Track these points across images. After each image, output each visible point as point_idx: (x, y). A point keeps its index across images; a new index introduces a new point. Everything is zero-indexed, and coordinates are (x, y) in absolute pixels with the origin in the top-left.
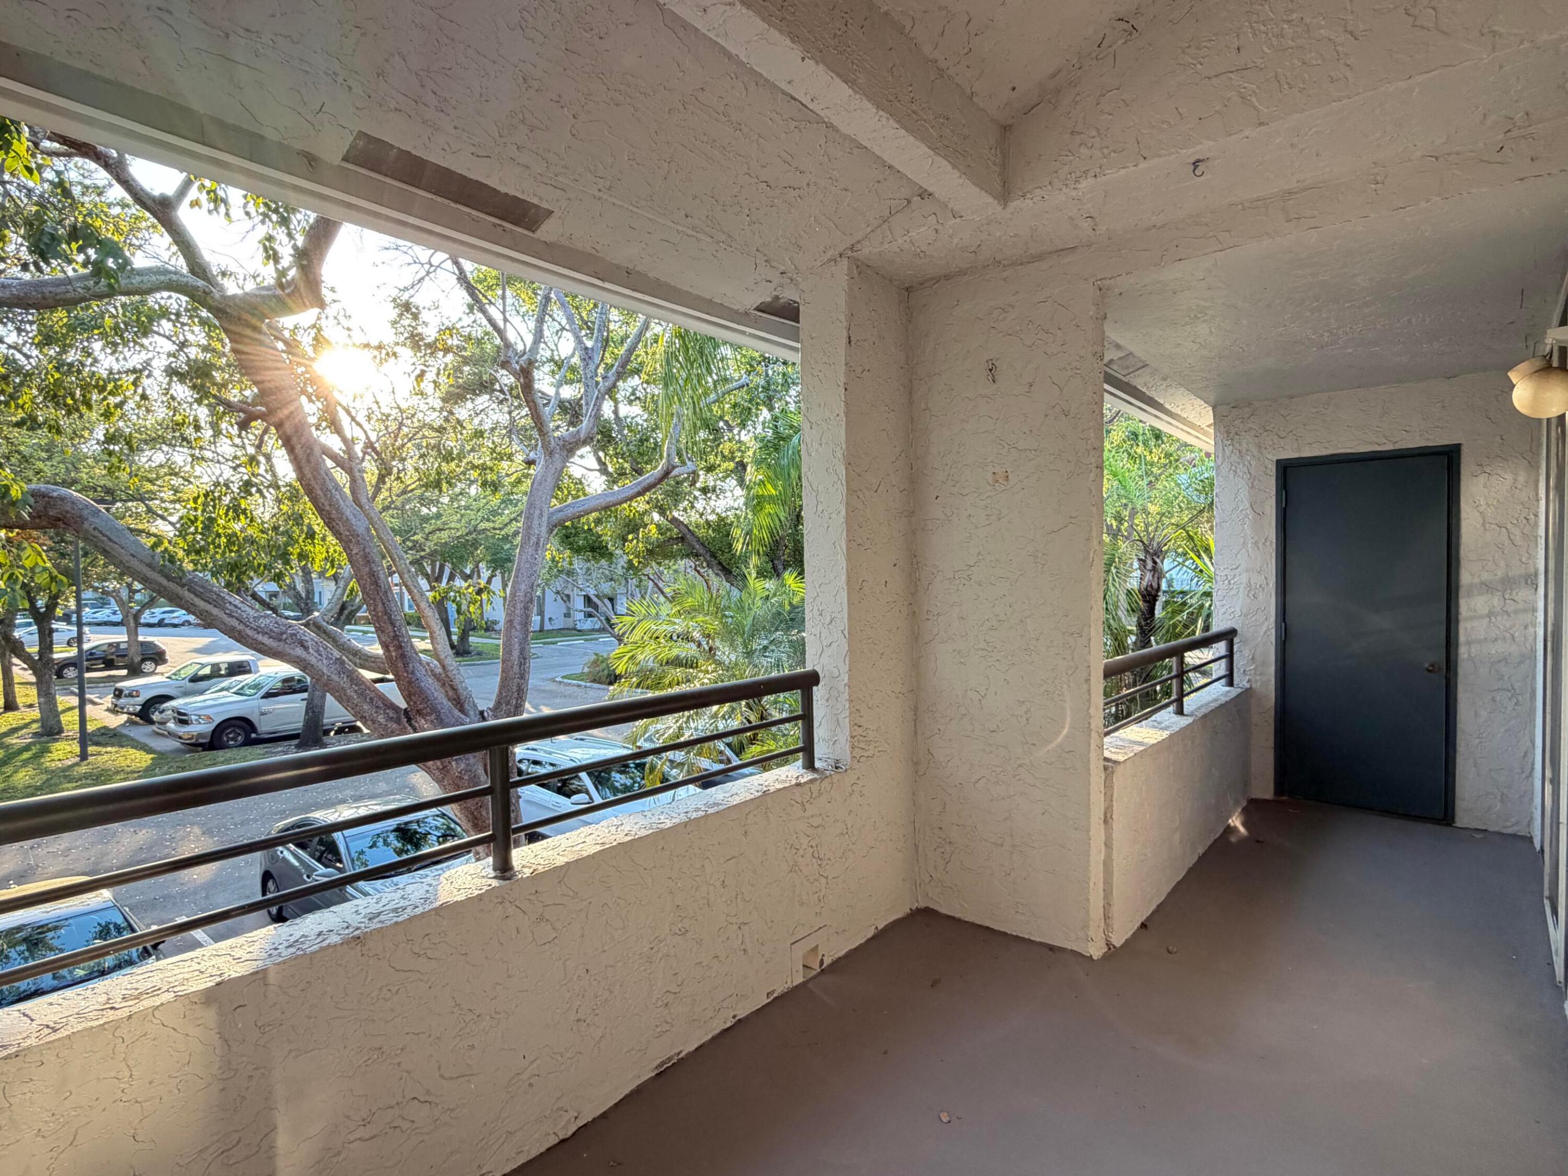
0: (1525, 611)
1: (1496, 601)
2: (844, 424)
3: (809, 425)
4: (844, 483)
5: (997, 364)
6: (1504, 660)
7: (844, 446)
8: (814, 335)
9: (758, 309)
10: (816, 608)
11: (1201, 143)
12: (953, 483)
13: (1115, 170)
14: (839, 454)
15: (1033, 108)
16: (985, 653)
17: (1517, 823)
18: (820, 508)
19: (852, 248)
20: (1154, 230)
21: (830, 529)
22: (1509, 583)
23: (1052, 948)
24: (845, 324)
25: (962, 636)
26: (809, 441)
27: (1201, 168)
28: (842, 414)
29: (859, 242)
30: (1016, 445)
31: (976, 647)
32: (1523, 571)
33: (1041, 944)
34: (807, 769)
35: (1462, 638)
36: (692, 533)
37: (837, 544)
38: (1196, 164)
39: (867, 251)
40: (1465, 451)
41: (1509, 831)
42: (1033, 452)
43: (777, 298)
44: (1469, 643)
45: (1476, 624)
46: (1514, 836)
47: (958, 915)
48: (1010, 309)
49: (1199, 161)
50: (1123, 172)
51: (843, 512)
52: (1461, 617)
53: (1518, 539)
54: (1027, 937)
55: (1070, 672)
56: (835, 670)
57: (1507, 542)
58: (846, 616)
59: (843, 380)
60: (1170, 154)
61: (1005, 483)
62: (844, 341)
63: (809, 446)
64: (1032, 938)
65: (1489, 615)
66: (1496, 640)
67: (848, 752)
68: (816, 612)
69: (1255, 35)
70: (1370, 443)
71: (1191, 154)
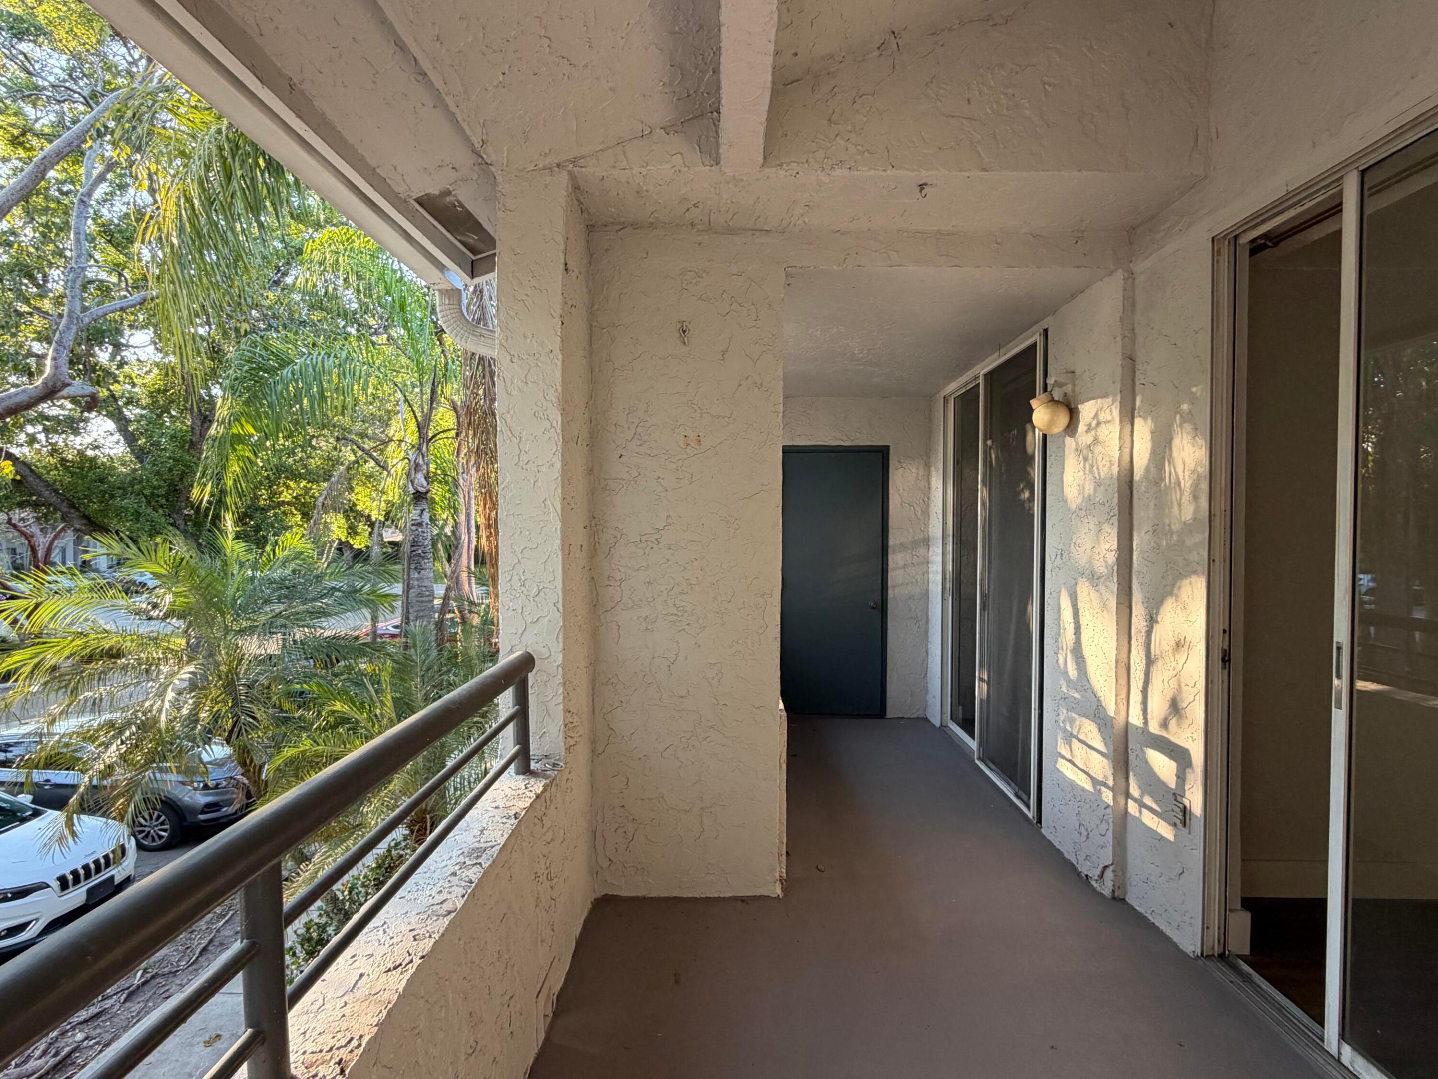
0: (923, 563)
1: (908, 557)
2: (559, 363)
3: (509, 358)
4: (559, 431)
5: (690, 326)
6: (911, 598)
7: (559, 389)
8: (518, 250)
9: (419, 201)
10: (516, 578)
11: (937, 169)
12: (639, 443)
13: (867, 168)
14: (552, 396)
15: (792, 83)
16: (675, 618)
17: (918, 710)
18: (524, 458)
19: (574, 161)
20: (838, 234)
21: (539, 483)
22: (915, 544)
23: (743, 900)
24: (562, 247)
25: (649, 602)
26: (507, 375)
27: (927, 190)
28: (557, 350)
29: (583, 157)
30: (709, 411)
31: (663, 612)
32: (921, 536)
33: (731, 898)
34: (524, 774)
35: (890, 584)
36: (39, 476)
37: (548, 502)
38: (922, 187)
39: (592, 170)
40: (892, 451)
41: (915, 716)
42: (726, 419)
43: (448, 193)
44: (894, 587)
45: (898, 572)
46: (918, 718)
47: (641, 893)
48: (704, 275)
49: (925, 184)
50: (872, 173)
51: (558, 465)
52: (889, 569)
53: (919, 514)
54: (716, 895)
55: (761, 631)
56: (544, 650)
57: (913, 516)
58: (560, 586)
59: (559, 311)
60: (913, 171)
61: (697, 447)
62: (562, 267)
63: (509, 382)
64: (722, 896)
65: (905, 567)
66: (908, 584)
67: (562, 744)
68: (516, 584)
69: (980, 94)
70: (838, 439)
71: (924, 175)
